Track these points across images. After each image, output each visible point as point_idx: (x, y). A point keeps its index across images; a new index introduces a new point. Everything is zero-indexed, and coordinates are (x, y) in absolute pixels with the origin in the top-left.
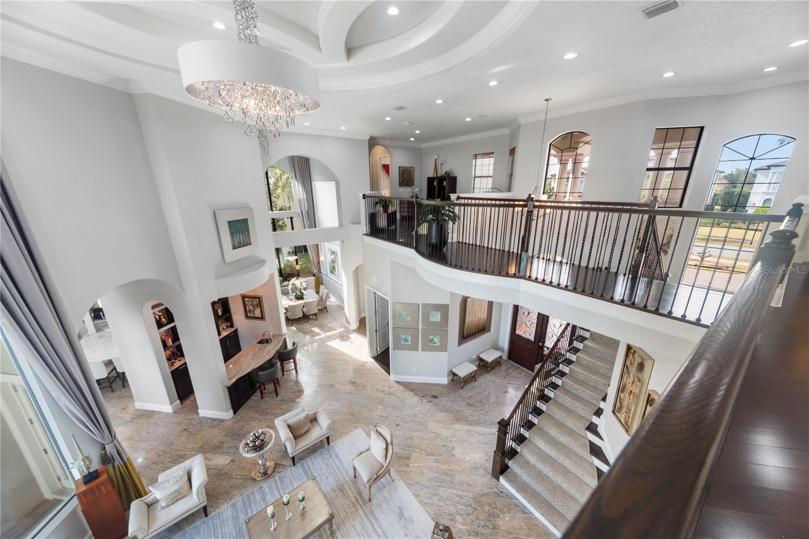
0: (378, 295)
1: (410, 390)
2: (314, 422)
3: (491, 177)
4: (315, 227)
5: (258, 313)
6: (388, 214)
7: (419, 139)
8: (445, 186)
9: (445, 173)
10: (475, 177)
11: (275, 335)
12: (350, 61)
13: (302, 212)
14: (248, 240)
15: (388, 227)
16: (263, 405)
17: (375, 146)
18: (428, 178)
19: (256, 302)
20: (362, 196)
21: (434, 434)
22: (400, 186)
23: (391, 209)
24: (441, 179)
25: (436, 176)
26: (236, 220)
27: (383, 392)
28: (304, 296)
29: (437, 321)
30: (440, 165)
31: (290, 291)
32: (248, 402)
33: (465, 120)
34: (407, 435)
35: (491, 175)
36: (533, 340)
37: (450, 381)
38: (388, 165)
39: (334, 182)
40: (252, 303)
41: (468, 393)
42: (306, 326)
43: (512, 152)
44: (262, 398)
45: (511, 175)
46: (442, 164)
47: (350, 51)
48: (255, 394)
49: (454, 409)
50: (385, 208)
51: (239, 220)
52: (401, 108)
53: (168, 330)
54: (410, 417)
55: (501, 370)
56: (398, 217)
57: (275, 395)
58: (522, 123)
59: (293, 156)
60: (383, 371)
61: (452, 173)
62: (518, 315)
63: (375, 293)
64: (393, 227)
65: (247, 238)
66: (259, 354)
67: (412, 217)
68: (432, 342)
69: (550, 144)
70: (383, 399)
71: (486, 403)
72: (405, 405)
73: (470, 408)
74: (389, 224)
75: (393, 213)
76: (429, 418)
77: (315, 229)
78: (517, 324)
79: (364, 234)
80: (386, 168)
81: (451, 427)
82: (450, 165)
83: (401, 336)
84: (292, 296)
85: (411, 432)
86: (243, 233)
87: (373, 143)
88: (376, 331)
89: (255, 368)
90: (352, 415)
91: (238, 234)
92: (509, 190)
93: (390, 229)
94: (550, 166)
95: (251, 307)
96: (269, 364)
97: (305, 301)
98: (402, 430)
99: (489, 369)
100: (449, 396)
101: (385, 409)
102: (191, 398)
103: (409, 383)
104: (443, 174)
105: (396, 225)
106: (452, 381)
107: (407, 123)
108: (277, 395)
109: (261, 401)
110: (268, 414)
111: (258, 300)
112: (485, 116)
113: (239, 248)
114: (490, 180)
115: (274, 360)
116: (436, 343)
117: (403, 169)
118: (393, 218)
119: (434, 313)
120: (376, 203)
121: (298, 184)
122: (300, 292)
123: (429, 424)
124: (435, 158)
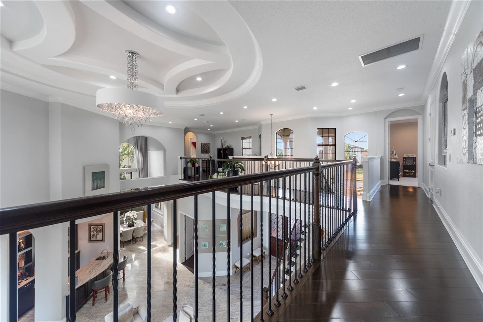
0: (187, 217)
1: (207, 282)
2: (137, 315)
3: (251, 148)
4: (147, 177)
5: (99, 237)
6: (195, 169)
7: (212, 129)
8: (227, 153)
9: (227, 147)
10: (243, 148)
11: (110, 253)
12: (178, 95)
13: (139, 168)
14: (103, 184)
15: (195, 175)
16: (94, 310)
17: (187, 132)
18: (218, 149)
19: (100, 228)
20: (180, 158)
21: (224, 311)
22: (202, 153)
23: (196, 165)
24: (225, 150)
25: (222, 148)
26: (98, 172)
27: (189, 286)
28: (135, 224)
29: (224, 230)
30: (224, 142)
31: (125, 222)
32: (80, 309)
33: (235, 121)
34: (205, 315)
35: (251, 147)
36: (281, 239)
37: (234, 273)
38: (195, 142)
39: (163, 151)
40: (97, 229)
41: (246, 279)
42: (134, 246)
43: (260, 136)
44: (93, 304)
45: (260, 148)
46: (225, 142)
47: (178, 91)
48: (87, 303)
49: (237, 292)
50: (193, 164)
51: (99, 172)
52: (202, 115)
53: (23, 254)
54: (208, 302)
55: (265, 261)
56: (201, 170)
57: (105, 300)
58: (262, 124)
59: (137, 137)
60: (189, 272)
61: (231, 146)
62: (272, 224)
63: (185, 216)
64: (198, 175)
65: (103, 182)
66: (96, 268)
67: (208, 170)
68: (222, 245)
69: (276, 133)
70: (189, 291)
71: (257, 284)
72: (204, 293)
73: (247, 289)
74: (195, 174)
75: (197, 167)
76: (221, 300)
77: (147, 178)
78: (272, 230)
79: (180, 180)
80: (194, 144)
81: (235, 305)
82: (230, 142)
83: (202, 243)
84: (126, 225)
85: (208, 313)
86: (100, 180)
87: (187, 130)
88: (185, 243)
89: (92, 278)
90: (165, 307)
91: (97, 181)
92: (260, 155)
93: (196, 177)
94: (277, 143)
95: (95, 233)
96: (104, 274)
97: (135, 227)
98: (202, 312)
99: (258, 262)
100: (233, 283)
101: (190, 299)
102: (31, 312)
103: (207, 277)
104: (226, 147)
105: (199, 174)
106: (236, 272)
107: (206, 122)
108: (106, 300)
109: (92, 307)
110: (97, 317)
111: (101, 227)
112: (245, 120)
113: (96, 189)
114: (251, 150)
115: (108, 271)
116: (224, 245)
117: (204, 144)
118: (198, 171)
119: (222, 225)
120: (188, 162)
121: (138, 152)
122: (132, 221)
123: (221, 305)
124: (222, 139)
